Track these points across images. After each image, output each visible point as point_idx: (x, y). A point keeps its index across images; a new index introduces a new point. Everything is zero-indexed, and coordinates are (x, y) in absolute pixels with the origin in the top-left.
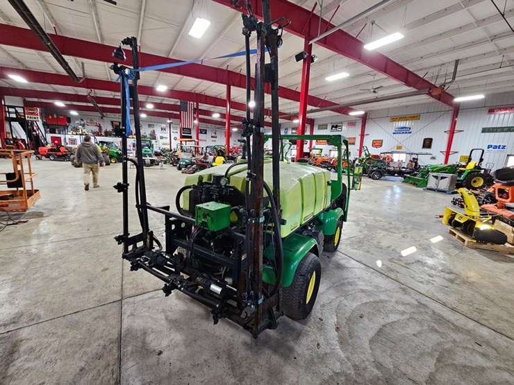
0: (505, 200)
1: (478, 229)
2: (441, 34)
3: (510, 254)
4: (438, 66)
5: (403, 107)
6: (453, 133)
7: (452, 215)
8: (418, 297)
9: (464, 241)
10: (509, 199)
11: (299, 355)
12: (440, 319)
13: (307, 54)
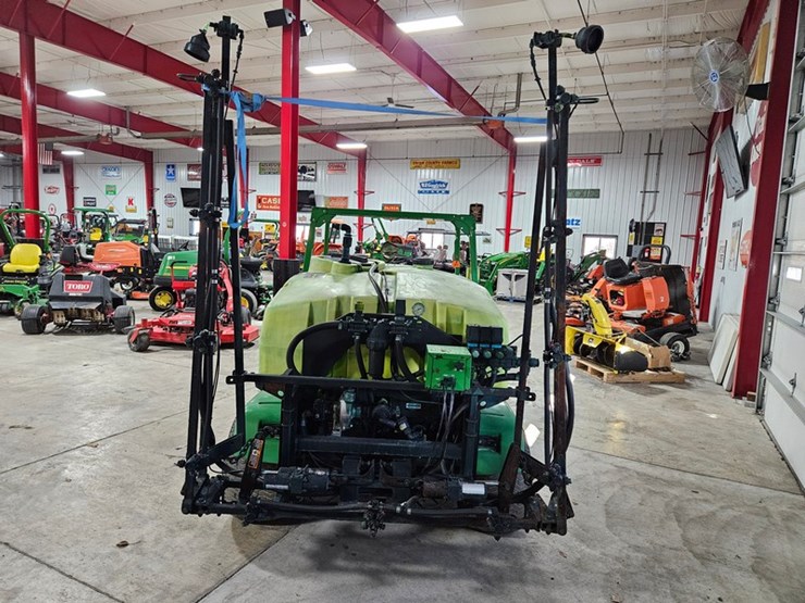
0: (621, 308)
1: (618, 353)
2: (503, 28)
3: (652, 383)
4: (493, 77)
5: (431, 141)
6: (512, 196)
7: (576, 338)
8: (611, 460)
9: (601, 375)
10: (626, 306)
11: (553, 573)
12: (648, 479)
13: (294, 17)
